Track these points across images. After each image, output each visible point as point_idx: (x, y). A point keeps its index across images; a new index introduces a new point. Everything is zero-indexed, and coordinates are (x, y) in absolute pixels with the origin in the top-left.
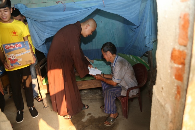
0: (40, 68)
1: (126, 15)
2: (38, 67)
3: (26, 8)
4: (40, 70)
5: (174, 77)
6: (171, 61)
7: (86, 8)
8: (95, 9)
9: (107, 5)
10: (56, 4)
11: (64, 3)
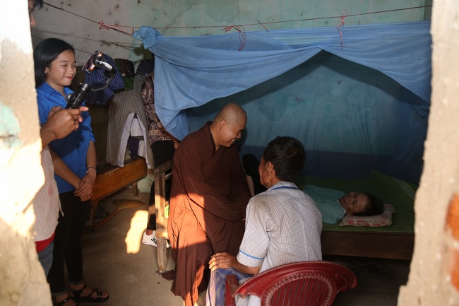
0: (166, 176)
1: (399, 73)
2: (160, 172)
3: (156, 37)
4: (164, 182)
5: (448, 278)
6: (445, 229)
7: (295, 47)
8: (317, 51)
9: (352, 42)
10: (223, 33)
11: (242, 31)
